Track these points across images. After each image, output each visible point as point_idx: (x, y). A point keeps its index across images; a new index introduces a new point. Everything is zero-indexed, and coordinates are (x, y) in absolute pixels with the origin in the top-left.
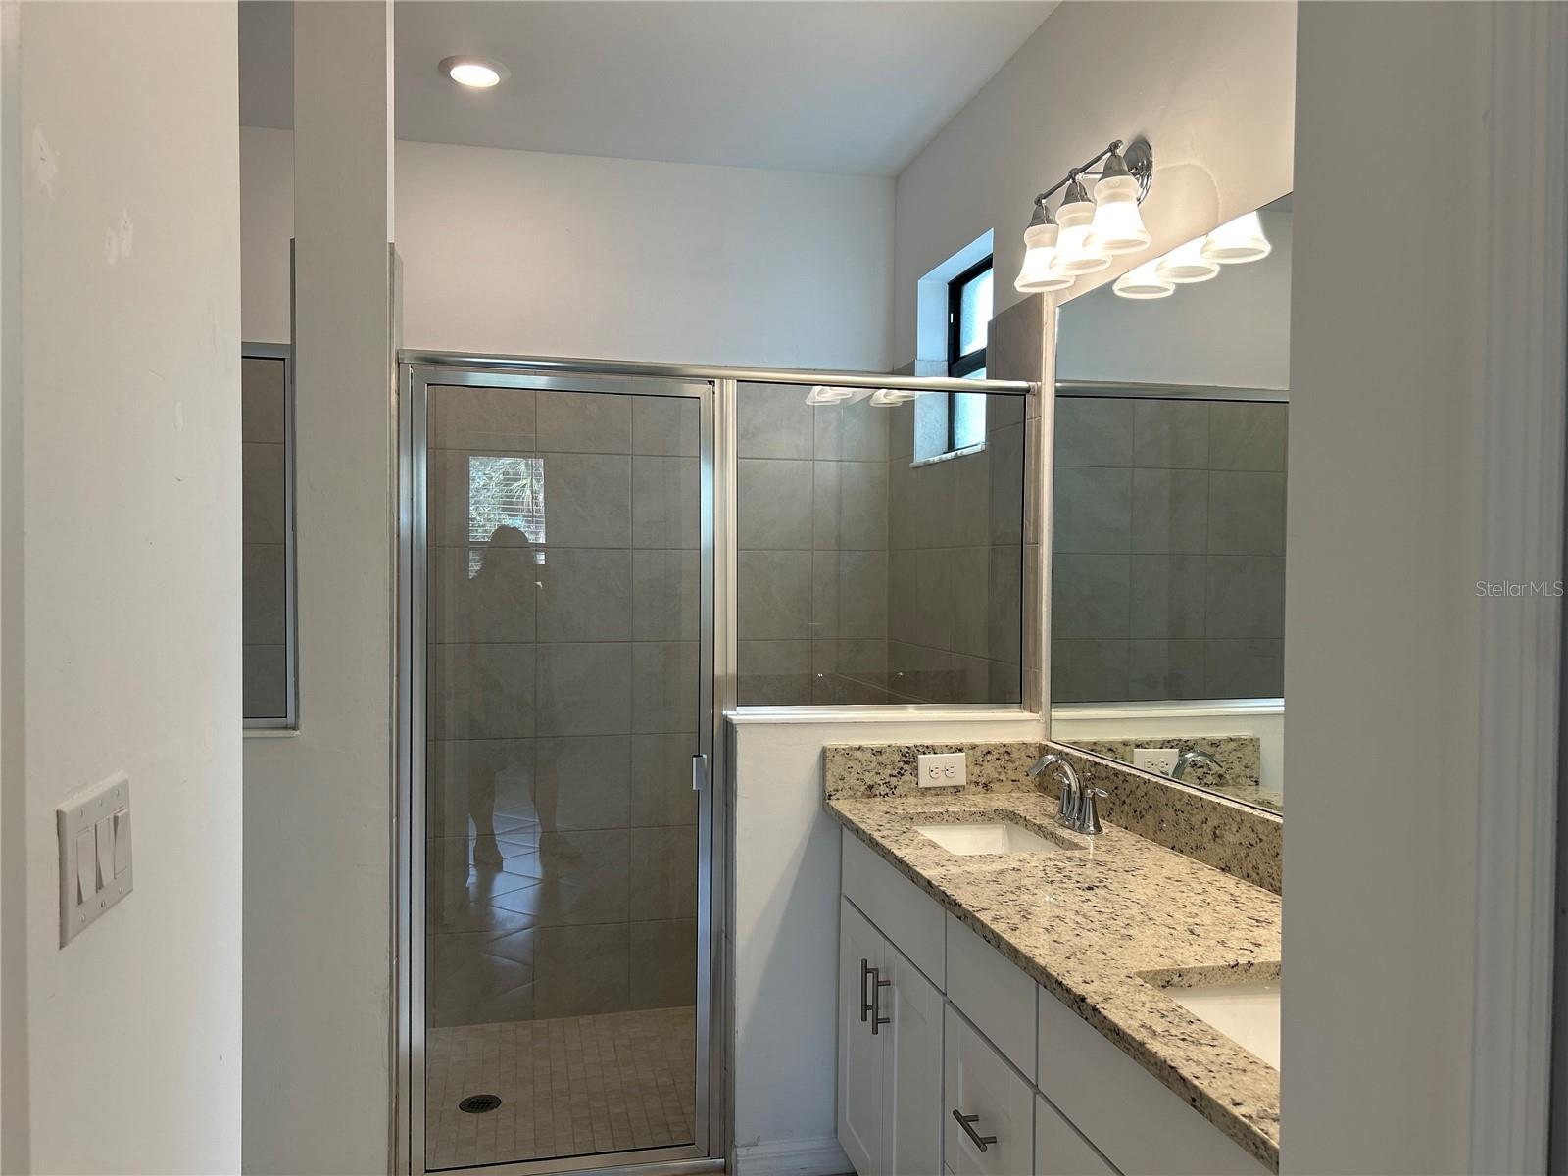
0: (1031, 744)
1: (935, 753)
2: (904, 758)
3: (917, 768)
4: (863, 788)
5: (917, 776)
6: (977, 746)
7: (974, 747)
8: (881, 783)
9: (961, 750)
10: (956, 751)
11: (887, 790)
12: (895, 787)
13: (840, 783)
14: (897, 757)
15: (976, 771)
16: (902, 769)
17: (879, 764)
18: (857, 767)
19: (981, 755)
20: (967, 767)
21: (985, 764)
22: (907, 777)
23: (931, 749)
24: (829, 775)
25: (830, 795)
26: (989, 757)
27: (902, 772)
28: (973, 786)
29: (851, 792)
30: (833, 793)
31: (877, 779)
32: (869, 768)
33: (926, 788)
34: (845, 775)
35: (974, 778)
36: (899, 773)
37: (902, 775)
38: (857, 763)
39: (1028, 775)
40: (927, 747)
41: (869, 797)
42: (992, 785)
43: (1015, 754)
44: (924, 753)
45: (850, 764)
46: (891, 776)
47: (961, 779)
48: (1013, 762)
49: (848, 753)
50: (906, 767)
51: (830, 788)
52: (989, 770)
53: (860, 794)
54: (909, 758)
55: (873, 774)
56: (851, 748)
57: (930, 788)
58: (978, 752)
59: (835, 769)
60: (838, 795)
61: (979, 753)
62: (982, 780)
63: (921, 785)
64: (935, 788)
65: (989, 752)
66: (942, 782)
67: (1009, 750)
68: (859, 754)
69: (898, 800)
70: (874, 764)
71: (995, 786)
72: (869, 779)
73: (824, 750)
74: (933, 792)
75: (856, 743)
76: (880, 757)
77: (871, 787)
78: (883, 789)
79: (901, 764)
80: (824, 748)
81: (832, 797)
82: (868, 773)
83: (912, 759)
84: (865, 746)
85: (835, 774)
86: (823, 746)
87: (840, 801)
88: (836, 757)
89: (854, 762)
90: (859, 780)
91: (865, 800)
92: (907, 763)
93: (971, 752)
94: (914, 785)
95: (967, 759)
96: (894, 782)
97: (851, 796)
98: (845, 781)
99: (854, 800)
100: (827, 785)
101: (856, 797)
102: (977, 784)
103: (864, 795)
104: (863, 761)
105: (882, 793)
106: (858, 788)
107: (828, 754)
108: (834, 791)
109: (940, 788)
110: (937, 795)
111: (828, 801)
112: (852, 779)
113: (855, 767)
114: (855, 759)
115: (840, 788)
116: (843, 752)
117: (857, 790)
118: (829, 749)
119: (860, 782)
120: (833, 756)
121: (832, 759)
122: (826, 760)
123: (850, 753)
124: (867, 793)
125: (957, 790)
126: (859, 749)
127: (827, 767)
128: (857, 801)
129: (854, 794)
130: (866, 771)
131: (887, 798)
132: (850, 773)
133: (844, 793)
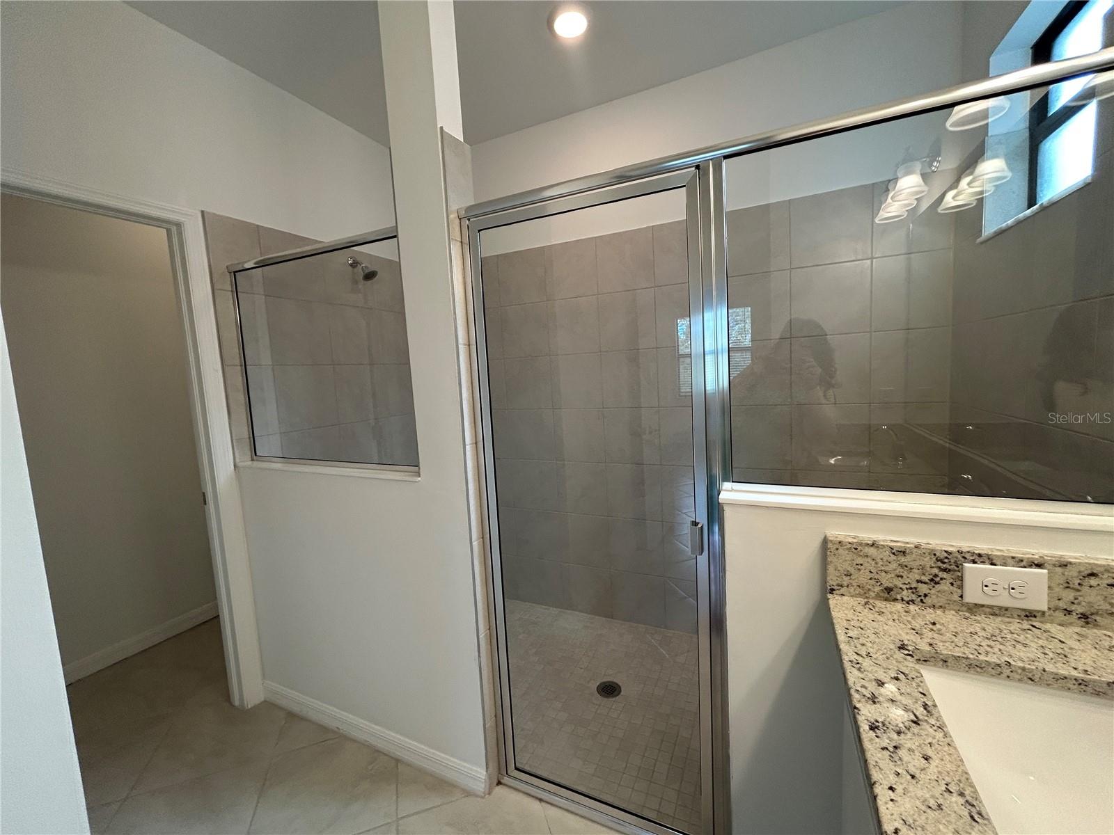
1: (992, 564)
2: (939, 564)
3: (961, 579)
4: (877, 589)
5: (961, 587)
6: (1071, 563)
7: (1064, 565)
8: (904, 587)
9: (1039, 566)
10: (1030, 566)
11: (914, 597)
12: (926, 595)
13: (846, 579)
14: (928, 562)
15: (1070, 595)
16: (936, 576)
17: (902, 566)
18: (868, 565)
19: (1077, 576)
20: (1049, 587)
21: (1085, 589)
22: (945, 586)
23: (978, 558)
24: (831, 569)
25: (832, 590)
26: (1093, 581)
27: (938, 579)
28: (1060, 615)
29: (858, 590)
30: (836, 587)
31: (898, 582)
32: (887, 568)
33: (976, 604)
34: (852, 570)
35: (1061, 604)
36: (932, 580)
37: (937, 583)
38: (869, 560)
40: (980, 555)
41: (886, 600)
42: (1098, 618)
44: (974, 562)
45: (859, 560)
46: (918, 581)
47: (1039, 602)
49: (856, 548)
50: (945, 575)
52: (1092, 597)
53: (873, 594)
54: (949, 564)
55: (893, 575)
56: (861, 544)
57: (983, 606)
58: (1072, 571)
59: (840, 562)
60: (843, 590)
61: (1075, 574)
62: (1080, 610)
63: (968, 599)
64: (989, 607)
65: (1092, 575)
66: (1004, 600)
68: (872, 551)
69: (930, 615)
70: (894, 565)
71: (1103, 621)
72: (886, 580)
73: (825, 541)
74: (988, 610)
75: (868, 536)
76: (902, 559)
77: (889, 590)
78: (906, 594)
79: (936, 571)
80: (825, 537)
81: (834, 592)
82: (884, 573)
83: (953, 567)
84: (882, 543)
85: (839, 568)
86: (823, 537)
87: (845, 598)
88: (841, 551)
89: (866, 559)
90: (871, 579)
91: (880, 604)
92: (945, 570)
93: (1059, 570)
94: (956, 597)
95: (1050, 578)
96: (923, 589)
97: (860, 595)
98: (852, 577)
99: (863, 601)
100: (828, 578)
101: (867, 598)
102: (1070, 612)
103: (878, 597)
104: (879, 560)
105: (905, 598)
106: (870, 587)
107: (830, 545)
108: (838, 585)
109: (1000, 608)
110: (995, 614)
111: (829, 596)
112: (862, 577)
113: (866, 564)
114: (867, 556)
115: (845, 584)
116: (849, 546)
117: (869, 590)
118: (831, 541)
119: (873, 582)
120: (837, 549)
121: (836, 552)
122: (829, 553)
123: (859, 548)
124: (882, 594)
125: (1030, 615)
126: (873, 545)
127: (829, 559)
128: (866, 603)
129: (864, 592)
130: (881, 571)
131: (912, 607)
132: (859, 569)
133: (851, 589)
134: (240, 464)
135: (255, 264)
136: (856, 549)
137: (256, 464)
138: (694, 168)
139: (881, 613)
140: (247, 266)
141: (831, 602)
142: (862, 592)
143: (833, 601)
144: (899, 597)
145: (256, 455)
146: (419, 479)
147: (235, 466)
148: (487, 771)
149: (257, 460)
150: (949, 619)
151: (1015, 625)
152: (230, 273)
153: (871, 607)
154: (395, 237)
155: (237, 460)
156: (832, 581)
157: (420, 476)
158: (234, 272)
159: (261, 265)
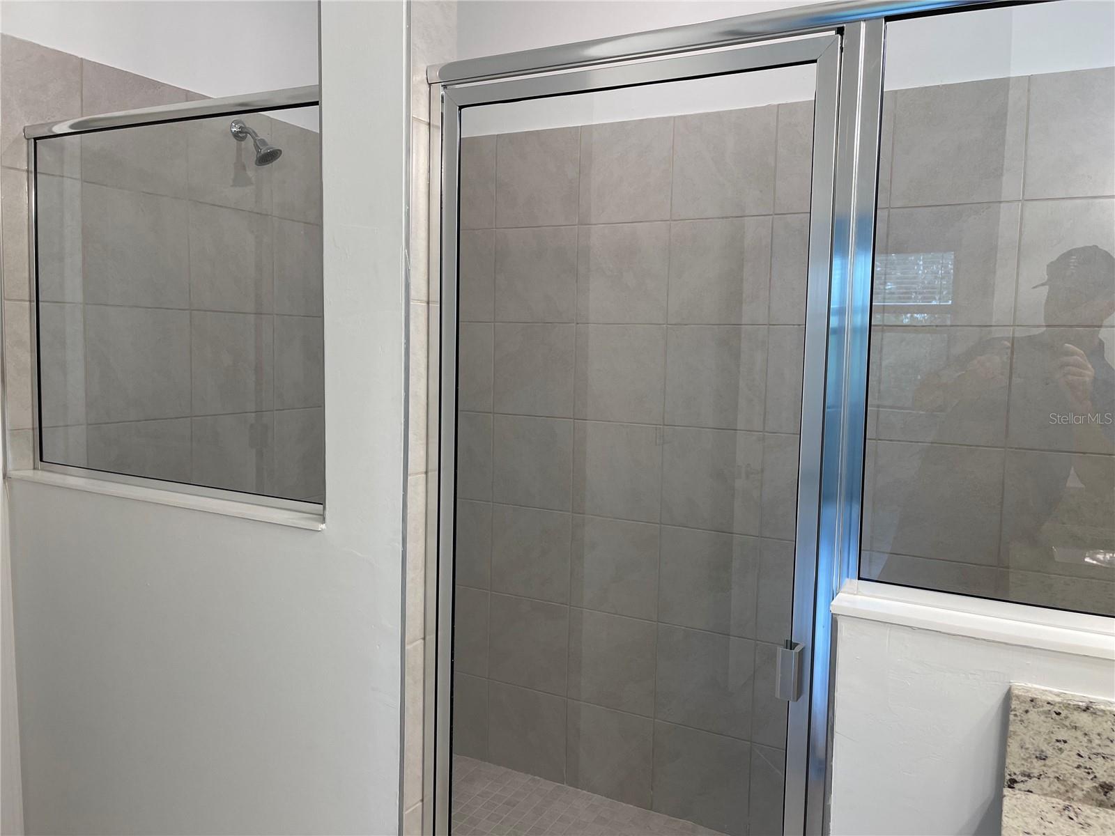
4: (1088, 785)
13: (1038, 764)
18: (1076, 743)
24: (1013, 746)
25: (1012, 781)
29: (1057, 785)
30: (1019, 778)
32: (1106, 751)
34: (1049, 751)
41: (1101, 804)
45: (1063, 734)
49: (1058, 712)
51: (1014, 768)
53: (1079, 794)
56: (1067, 706)
59: (1030, 734)
60: (1031, 784)
68: (1084, 719)
72: (1104, 771)
73: (1008, 697)
75: (1080, 695)
77: (1107, 788)
80: (1009, 690)
81: (1015, 785)
82: (1100, 760)
84: (1102, 707)
85: (1027, 746)
86: (1005, 691)
87: (1032, 797)
88: (1033, 715)
89: (1073, 733)
90: (1079, 767)
91: (1088, 811)
97: (1058, 794)
98: (1047, 762)
99: (1062, 803)
100: (1008, 761)
101: (1069, 799)
103: (1087, 799)
104: (1094, 736)
106: (1075, 781)
107: (1014, 704)
108: (1023, 774)
111: (1007, 791)
112: (1064, 763)
113: (1071, 742)
114: (1076, 728)
115: (1036, 772)
116: (1048, 707)
117: (1074, 785)
118: (1018, 697)
119: (1082, 773)
120: (1027, 712)
121: (1025, 717)
122: (1012, 717)
123: (1064, 713)
124: (1096, 795)
126: (1087, 709)
127: (1011, 728)
128: (1066, 808)
129: (1065, 790)
130: (1097, 754)
132: (1060, 749)
133: (1045, 783)
134: (12, 473)
135: (72, 127)
136: (1059, 714)
137: (43, 476)
138: (833, 32)
140: (57, 129)
141: (1006, 802)
142: (1063, 789)
143: (1011, 799)
145: (41, 460)
146: (323, 526)
147: (5, 476)
149: (42, 470)
152: (28, 139)
153: (1072, 815)
154: (316, 103)
155: (10, 467)
156: (1014, 766)
157: (324, 521)
158: (35, 139)
159: (82, 130)
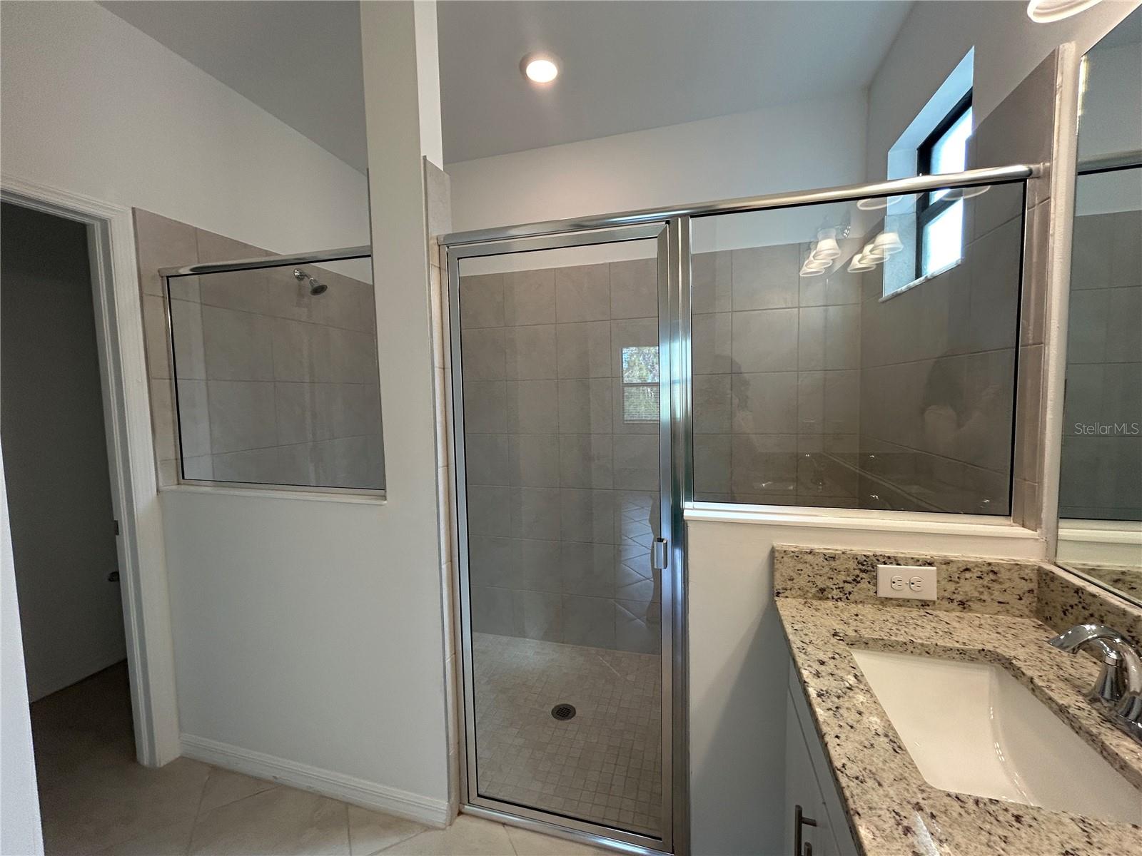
0: (1026, 567)
1: (898, 564)
2: (860, 566)
3: (875, 578)
4: (814, 590)
5: (875, 585)
6: (952, 561)
7: (948, 563)
8: (834, 587)
9: (930, 564)
10: (924, 565)
11: (841, 595)
12: (850, 593)
13: (789, 583)
14: (852, 565)
15: (951, 587)
16: (858, 576)
17: (833, 569)
18: (807, 570)
19: (955, 572)
20: (938, 581)
21: (962, 581)
22: (864, 585)
23: (888, 560)
24: (777, 575)
25: (778, 593)
26: (968, 575)
27: (859, 579)
28: (945, 603)
29: (799, 592)
30: (781, 591)
31: (830, 583)
32: (821, 572)
33: (886, 598)
34: (794, 575)
35: (946, 594)
36: (854, 580)
37: (858, 582)
38: (808, 565)
39: (1020, 599)
40: (889, 558)
41: (820, 599)
42: (971, 604)
43: (1004, 575)
44: (885, 563)
45: (800, 566)
46: (845, 582)
47: (931, 594)
48: (1000, 583)
49: (798, 556)
50: (864, 575)
51: (778, 586)
52: (968, 588)
53: (810, 595)
54: (867, 566)
55: (826, 578)
56: (801, 552)
57: (891, 599)
58: (953, 568)
59: (784, 569)
60: (788, 593)
61: (955, 569)
62: (960, 598)
63: (879, 596)
64: (897, 599)
65: (967, 570)
66: (906, 594)
67: (996, 569)
68: (809, 558)
69: (854, 609)
70: (827, 569)
71: (973, 605)
72: (821, 582)
73: (773, 551)
74: (894, 602)
75: (807, 546)
76: (833, 563)
77: (822, 590)
78: (836, 593)
79: (857, 572)
80: (773, 548)
81: (780, 595)
82: (818, 577)
83: (870, 568)
84: (817, 551)
85: (784, 574)
86: (771, 547)
87: (789, 600)
88: (785, 559)
89: (805, 565)
90: (809, 582)
91: (815, 602)
92: (864, 571)
93: (944, 566)
94: (872, 593)
95: (938, 574)
96: (848, 587)
97: (800, 596)
98: (794, 581)
99: (803, 601)
100: (775, 583)
101: (806, 598)
102: (951, 600)
103: (814, 597)
104: (815, 565)
105: (835, 597)
106: (808, 589)
107: (777, 554)
108: (783, 589)
109: (904, 600)
110: (900, 606)
111: (776, 598)
112: (801, 581)
113: (805, 570)
114: (806, 562)
115: (789, 587)
116: (792, 554)
117: (808, 591)
118: (778, 550)
119: (810, 584)
120: (783, 557)
121: (782, 560)
122: (776, 561)
123: (800, 556)
124: (818, 595)
125: (925, 604)
126: (810, 553)
127: (776, 567)
128: (805, 603)
129: (803, 594)
130: (817, 574)
131: (840, 604)
132: (800, 574)
133: (793, 592)
134: (162, 488)
135: (191, 270)
136: (798, 557)
137: (183, 487)
138: (664, 223)
139: (817, 610)
140: (182, 271)
141: (777, 603)
142: (802, 593)
143: (780, 602)
144: (830, 596)
145: (183, 478)
146: (385, 502)
147: (158, 491)
148: (449, 802)
149: (184, 484)
150: (868, 611)
151: (915, 613)
152: (162, 277)
153: (809, 605)
154: (369, 256)
155: (161, 484)
156: (779, 585)
157: (386, 500)
158: (168, 277)
159: (198, 271)
